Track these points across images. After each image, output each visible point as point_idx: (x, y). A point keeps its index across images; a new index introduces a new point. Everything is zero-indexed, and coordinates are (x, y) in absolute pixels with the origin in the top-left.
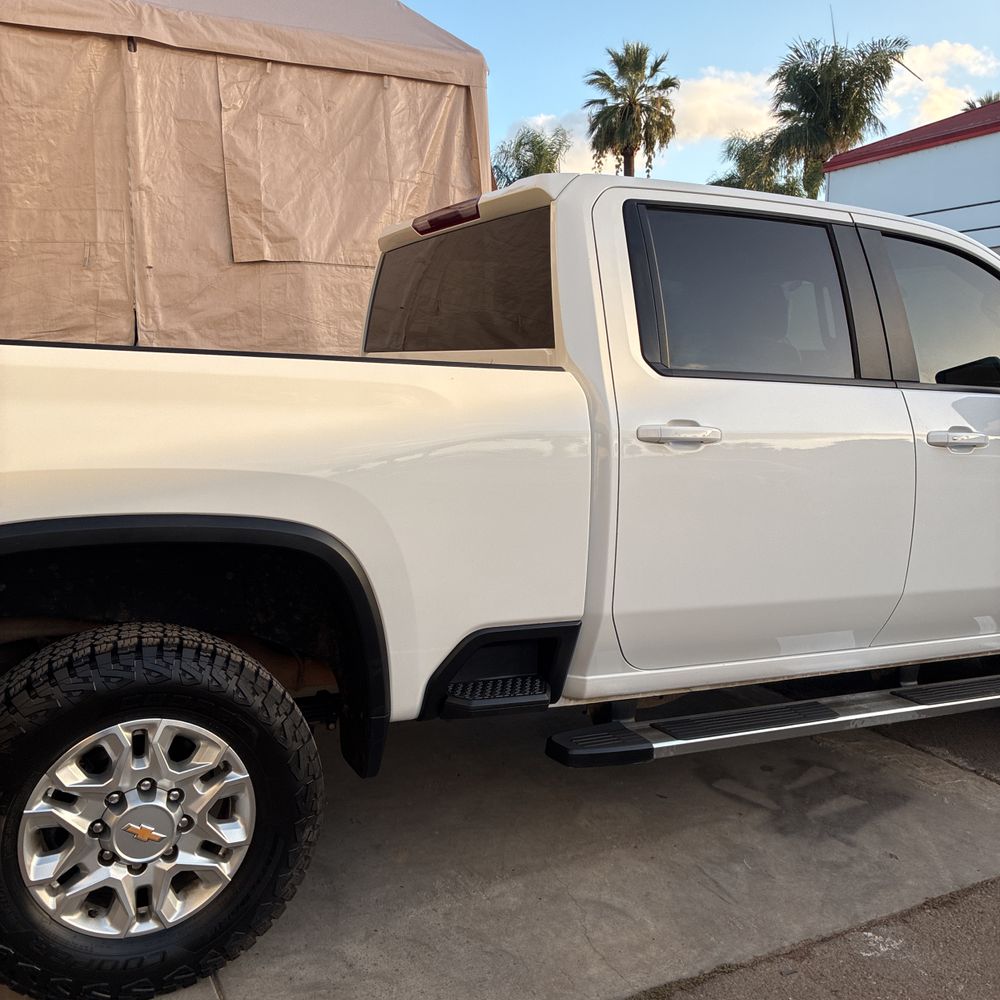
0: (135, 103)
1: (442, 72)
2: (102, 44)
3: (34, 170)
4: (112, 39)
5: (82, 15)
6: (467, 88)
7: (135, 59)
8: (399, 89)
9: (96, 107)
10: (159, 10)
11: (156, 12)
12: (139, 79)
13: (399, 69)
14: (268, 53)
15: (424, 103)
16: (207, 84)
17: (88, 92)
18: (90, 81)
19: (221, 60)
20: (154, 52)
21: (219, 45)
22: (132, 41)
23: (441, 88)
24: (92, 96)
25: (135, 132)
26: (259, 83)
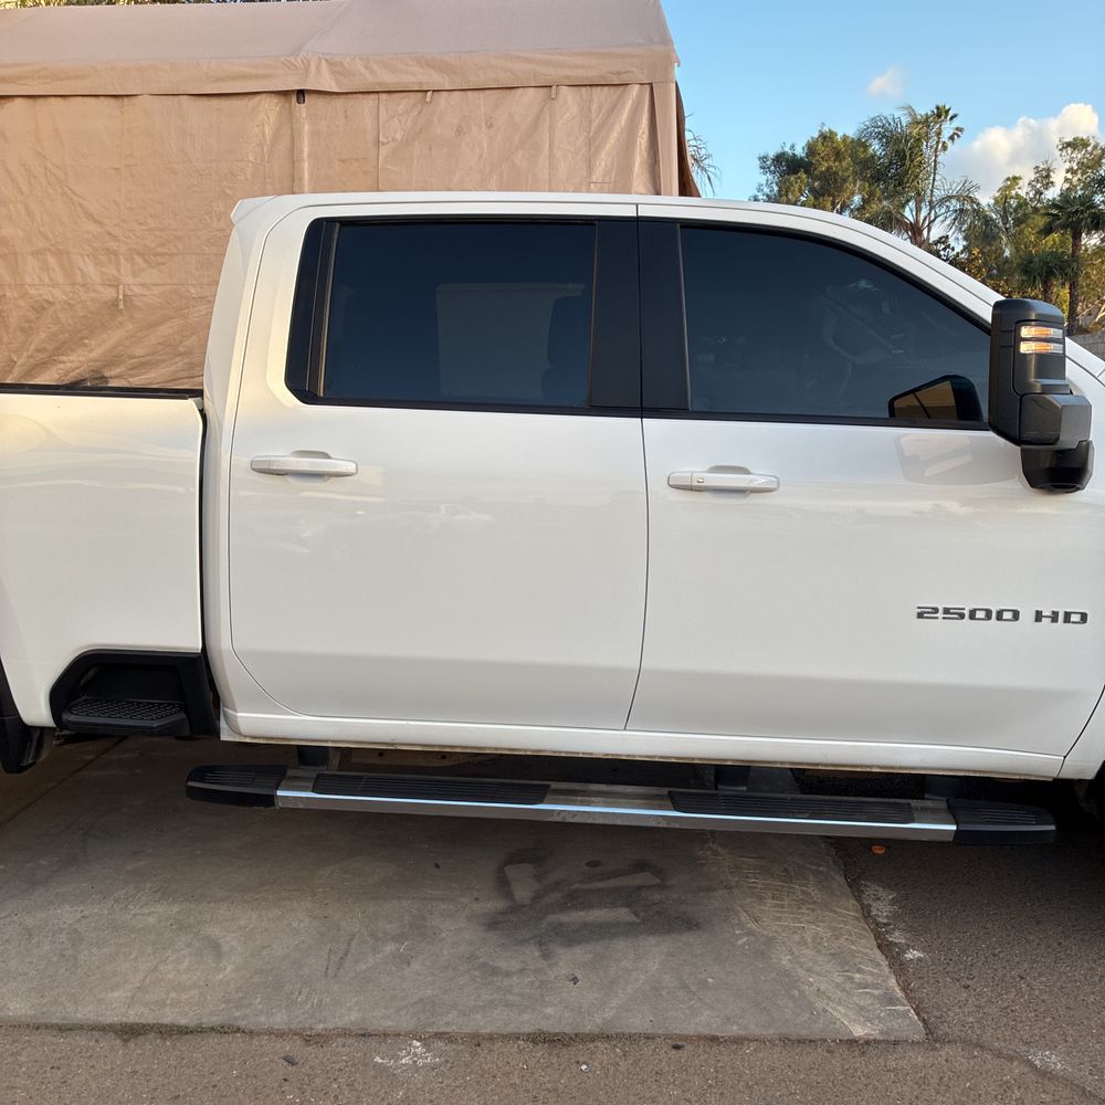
0: (302, 151)
1: (619, 73)
2: (275, 100)
3: (211, 218)
4: (285, 94)
5: (257, 77)
6: (651, 84)
7: (302, 110)
8: (570, 98)
9: (269, 157)
10: (326, 60)
11: (324, 62)
12: (307, 128)
13: (568, 77)
14: (427, 83)
15: (600, 108)
16: (369, 123)
17: (261, 145)
18: (264, 133)
19: (384, 96)
20: (321, 102)
21: (380, 84)
22: (301, 94)
23: (621, 88)
24: (265, 148)
25: (301, 179)
26: (420, 113)
